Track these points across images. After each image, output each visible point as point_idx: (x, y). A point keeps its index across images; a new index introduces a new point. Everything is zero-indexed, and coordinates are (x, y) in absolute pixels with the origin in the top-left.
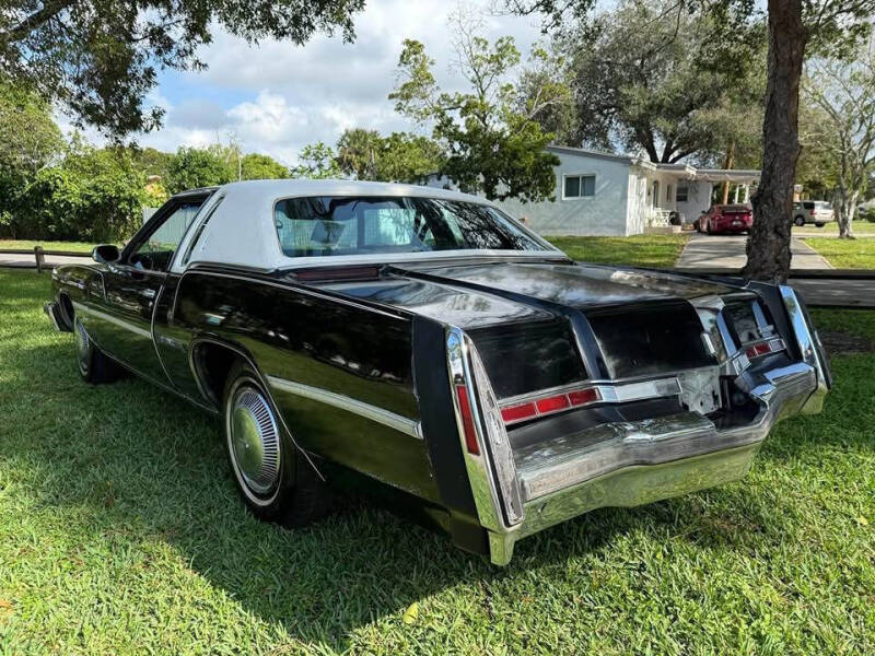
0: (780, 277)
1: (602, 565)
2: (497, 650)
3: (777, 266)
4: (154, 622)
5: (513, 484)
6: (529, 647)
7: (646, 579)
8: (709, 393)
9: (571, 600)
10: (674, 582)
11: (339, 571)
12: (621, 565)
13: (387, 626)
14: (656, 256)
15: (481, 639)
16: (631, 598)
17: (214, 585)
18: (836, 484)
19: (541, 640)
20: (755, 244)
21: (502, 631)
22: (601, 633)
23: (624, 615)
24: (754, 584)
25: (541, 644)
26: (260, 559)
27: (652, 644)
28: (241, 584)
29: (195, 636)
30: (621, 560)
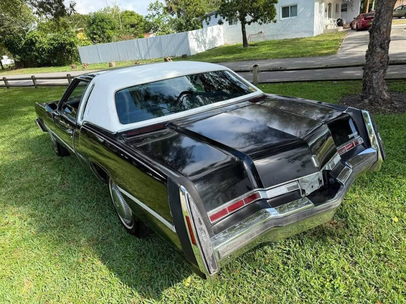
0: (382, 71)
1: (271, 251)
2: (222, 298)
3: (381, 65)
4: (86, 288)
5: (212, 256)
6: (235, 296)
7: (289, 259)
8: (317, 180)
9: (255, 271)
10: (301, 260)
11: (160, 259)
12: (280, 251)
13: (178, 288)
14: (327, 48)
15: (215, 293)
16: (281, 269)
17: (110, 269)
18: (387, 198)
19: (240, 292)
20: (370, 54)
21: (225, 288)
22: (266, 288)
23: (277, 278)
24: (338, 259)
25: (240, 294)
26: (128, 255)
27: (287, 293)
28: (121, 268)
29: (102, 295)
30: (281, 248)
